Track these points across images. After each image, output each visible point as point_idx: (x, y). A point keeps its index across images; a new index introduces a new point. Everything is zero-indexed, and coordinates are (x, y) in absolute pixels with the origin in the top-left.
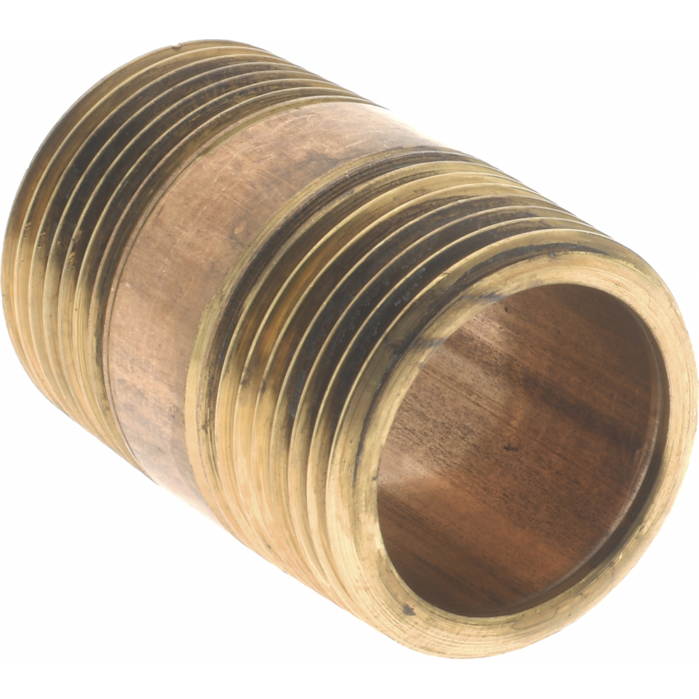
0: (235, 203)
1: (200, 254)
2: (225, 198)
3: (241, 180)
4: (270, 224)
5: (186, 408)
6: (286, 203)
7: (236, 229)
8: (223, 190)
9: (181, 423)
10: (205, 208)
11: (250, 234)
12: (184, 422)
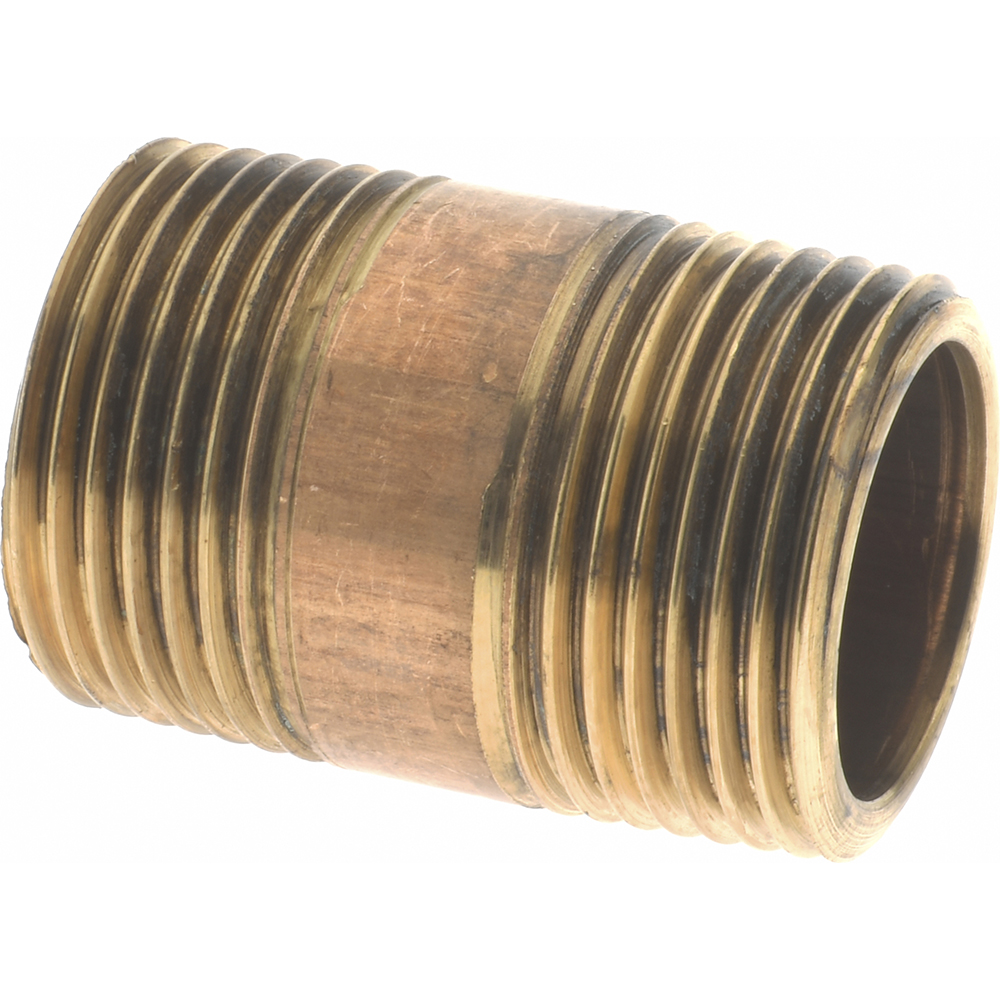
0: (458, 344)
1: (439, 422)
2: (434, 340)
3: (443, 311)
4: (537, 358)
5: (474, 629)
6: (542, 327)
7: (484, 376)
8: (423, 330)
9: (463, 652)
10: (409, 359)
11: (514, 378)
12: (470, 649)
